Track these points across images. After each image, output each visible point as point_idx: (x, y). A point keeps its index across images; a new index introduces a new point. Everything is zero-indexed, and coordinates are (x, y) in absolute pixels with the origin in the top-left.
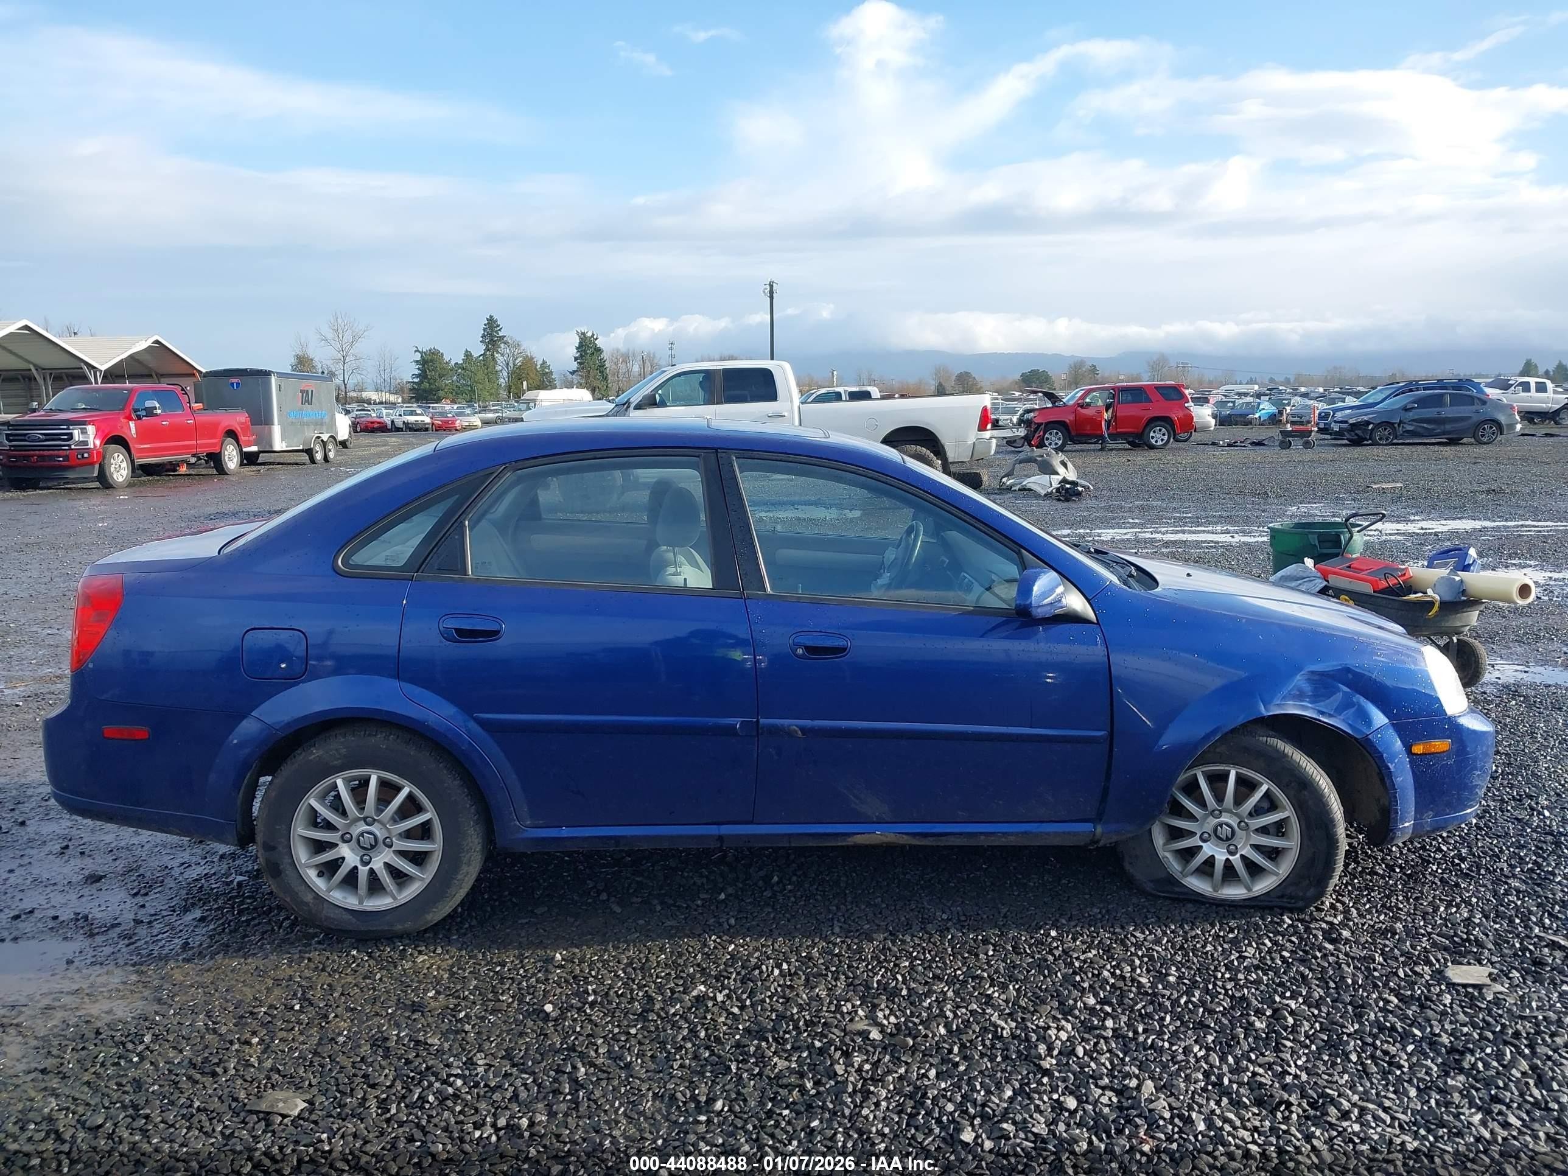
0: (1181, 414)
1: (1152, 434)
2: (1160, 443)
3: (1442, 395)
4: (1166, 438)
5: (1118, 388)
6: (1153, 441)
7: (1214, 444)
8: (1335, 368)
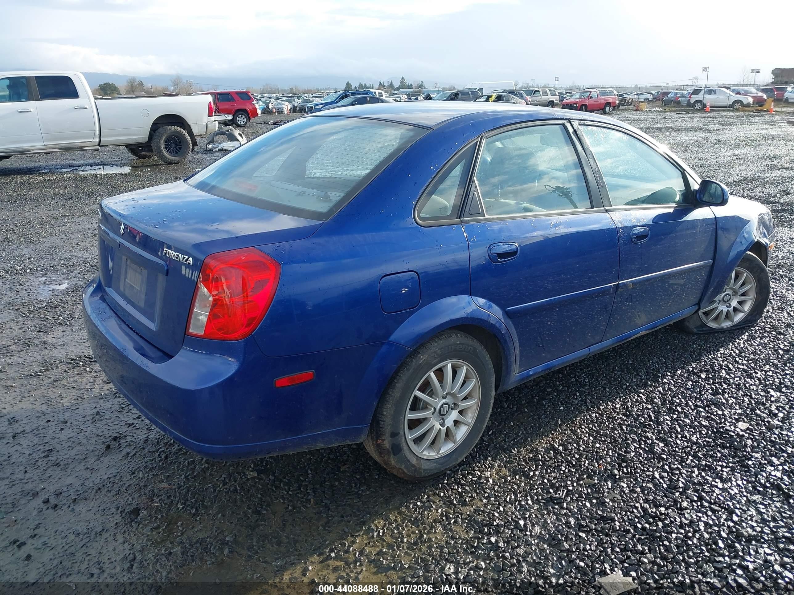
0: (251, 108)
1: (238, 119)
2: (242, 123)
3: (366, 97)
4: (245, 120)
5: (217, 93)
6: (239, 122)
7: (265, 123)
8: (267, 84)
